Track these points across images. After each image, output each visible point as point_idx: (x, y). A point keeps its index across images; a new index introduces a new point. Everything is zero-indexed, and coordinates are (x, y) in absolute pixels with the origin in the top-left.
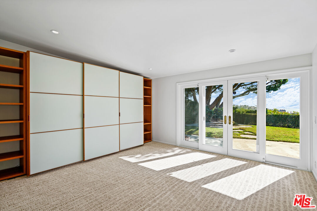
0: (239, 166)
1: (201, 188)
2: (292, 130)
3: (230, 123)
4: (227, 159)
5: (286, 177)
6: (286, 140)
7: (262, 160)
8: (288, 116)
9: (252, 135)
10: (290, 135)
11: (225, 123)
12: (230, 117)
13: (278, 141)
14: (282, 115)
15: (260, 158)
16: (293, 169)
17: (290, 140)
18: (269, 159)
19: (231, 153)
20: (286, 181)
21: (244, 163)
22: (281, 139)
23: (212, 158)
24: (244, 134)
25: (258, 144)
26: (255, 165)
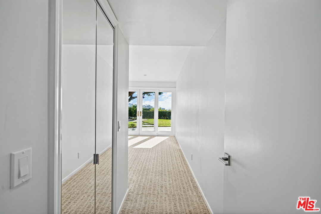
0: (147, 139)
1: (133, 148)
2: (168, 120)
3: (141, 116)
4: (139, 137)
5: (166, 139)
6: (165, 126)
7: (156, 135)
8: (166, 112)
9: (148, 125)
10: (168, 123)
11: (138, 116)
12: (141, 112)
13: (162, 127)
14: (164, 112)
15: (155, 133)
16: (168, 136)
17: (167, 125)
18: (159, 134)
19: (141, 134)
20: (166, 140)
21: (148, 137)
22: (164, 126)
23: (131, 138)
24: (144, 124)
25: (155, 129)
26: (153, 137)
